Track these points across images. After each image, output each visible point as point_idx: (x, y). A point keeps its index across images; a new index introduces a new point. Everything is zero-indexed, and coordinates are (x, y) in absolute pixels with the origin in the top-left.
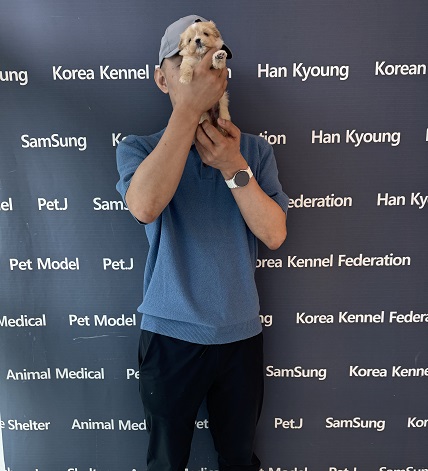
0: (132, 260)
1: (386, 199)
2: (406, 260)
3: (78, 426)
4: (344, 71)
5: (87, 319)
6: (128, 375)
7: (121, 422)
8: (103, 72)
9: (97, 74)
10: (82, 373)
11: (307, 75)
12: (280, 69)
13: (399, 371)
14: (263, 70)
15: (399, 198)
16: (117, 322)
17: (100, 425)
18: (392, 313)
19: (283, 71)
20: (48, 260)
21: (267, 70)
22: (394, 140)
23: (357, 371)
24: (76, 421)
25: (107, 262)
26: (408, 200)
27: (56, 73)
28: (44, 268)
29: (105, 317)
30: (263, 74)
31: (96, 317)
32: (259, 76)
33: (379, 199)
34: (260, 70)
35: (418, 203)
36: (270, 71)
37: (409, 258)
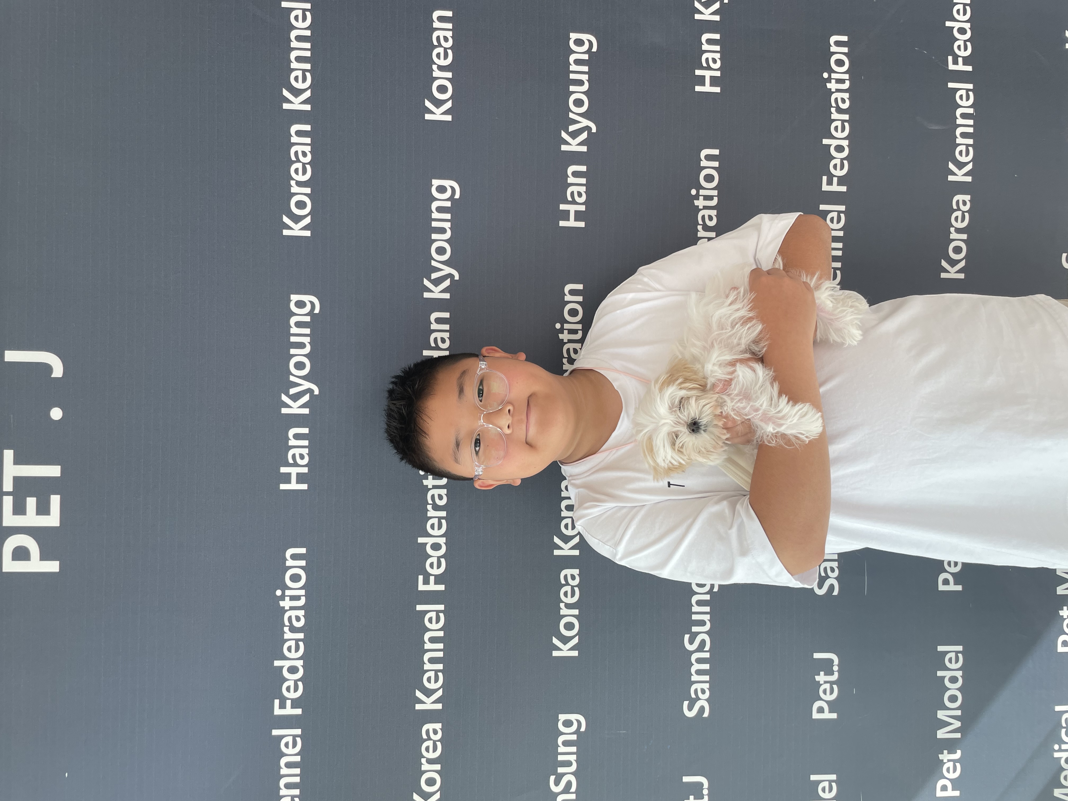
1: (572, 209)
2: (708, 158)
4: (300, 304)
6: (950, 793)
11: (307, 385)
12: (292, 443)
13: (961, 165)
14: (294, 478)
15: (571, 180)
18: (825, 188)
19: (297, 437)
21: (294, 471)
22: (448, 194)
23: (953, 263)
26: (575, 158)
30: (301, 478)
32: (304, 487)
33: (572, 223)
34: (293, 486)
35: (584, 136)
36: (296, 465)
37: (704, 153)
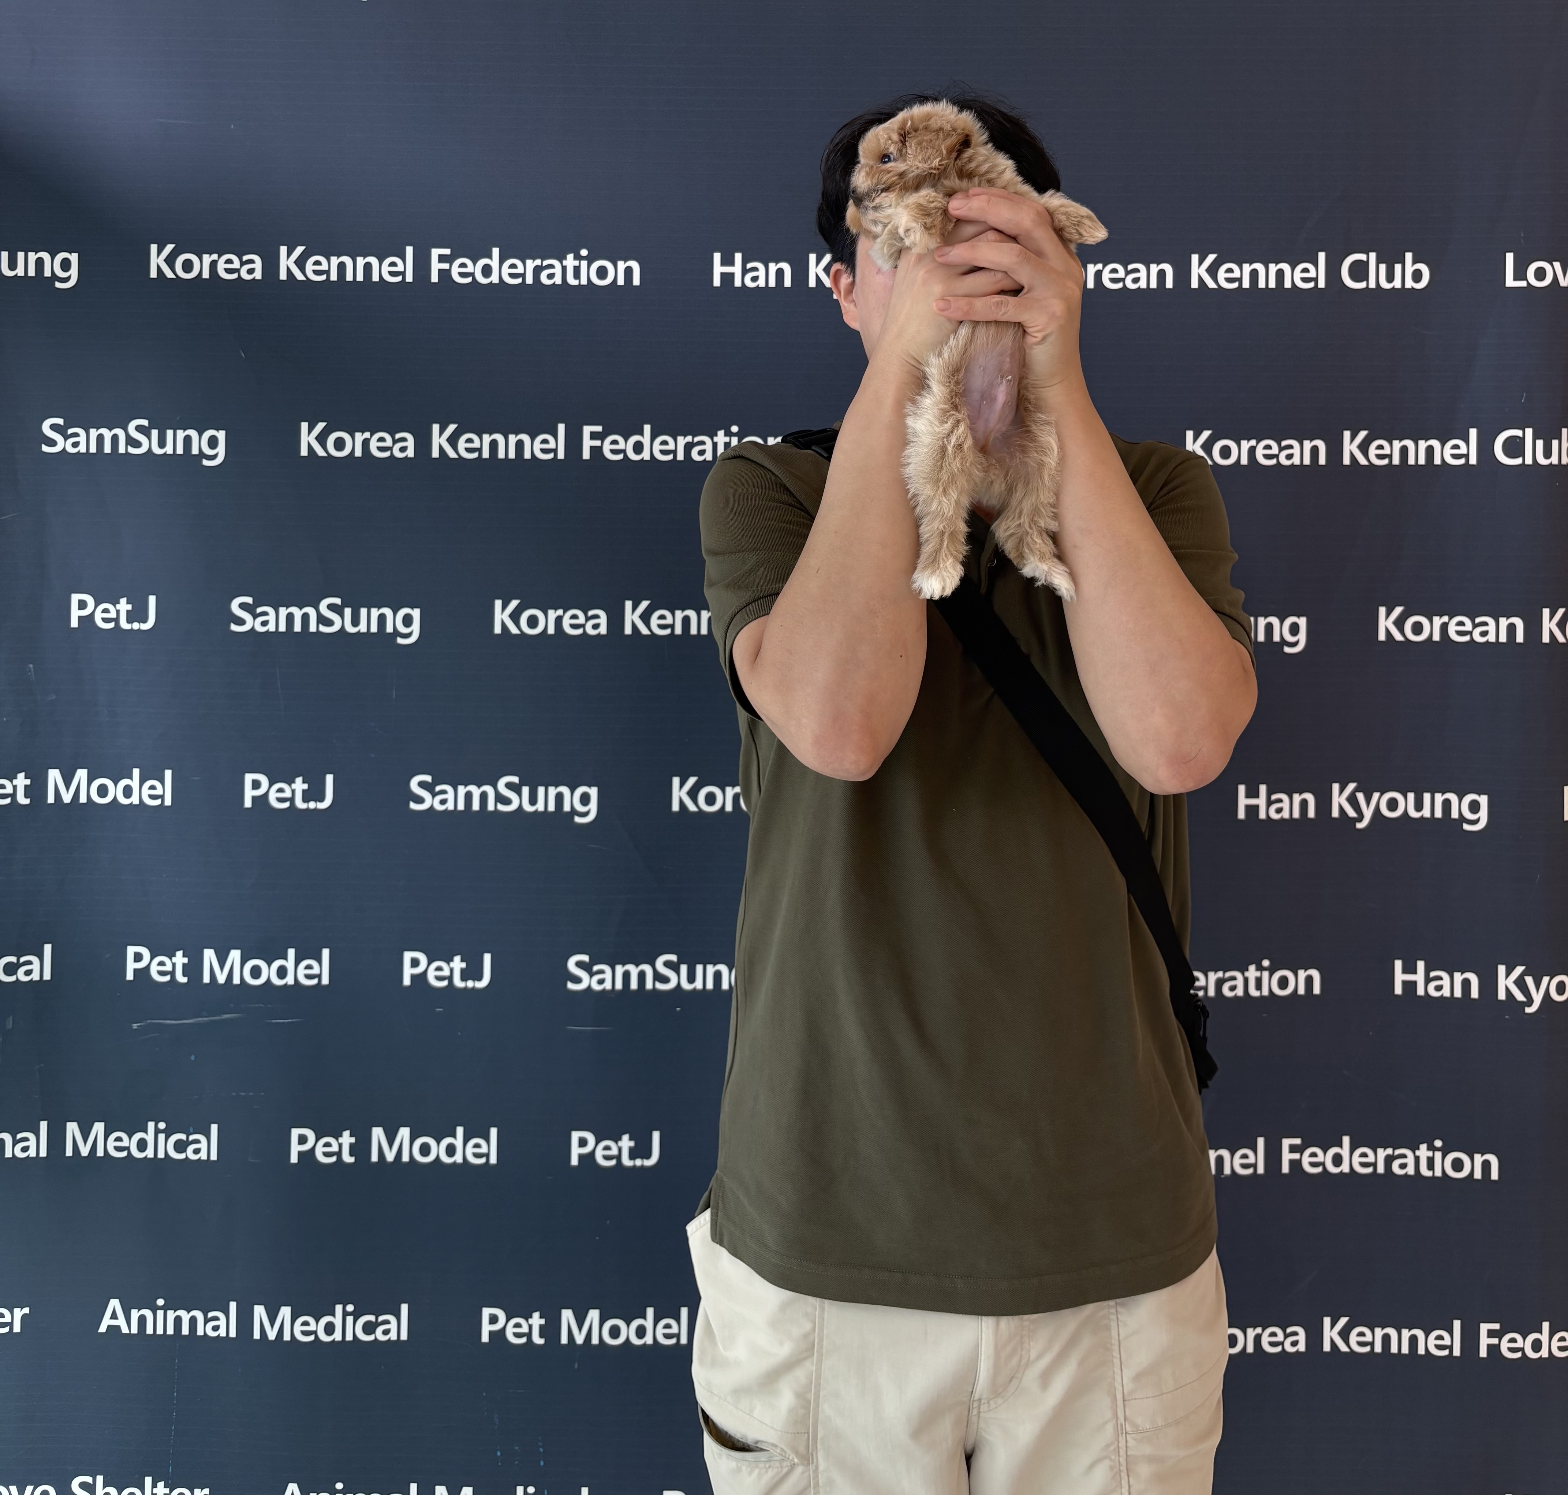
0: (329, 779)
3: (121, 1322)
5: (180, 959)
6: (295, 1149)
7: (259, 1311)
8: (286, 262)
9: (271, 265)
10: (150, 1137)
12: (773, 268)
14: (727, 269)
16: (269, 973)
17: (193, 1321)
19: (780, 273)
20: (82, 774)
21: (736, 269)
24: (114, 1304)
25: (256, 785)
27: (157, 260)
28: (67, 798)
29: (235, 955)
31: (209, 955)
32: (717, 282)
34: (718, 269)
36: (745, 271)
